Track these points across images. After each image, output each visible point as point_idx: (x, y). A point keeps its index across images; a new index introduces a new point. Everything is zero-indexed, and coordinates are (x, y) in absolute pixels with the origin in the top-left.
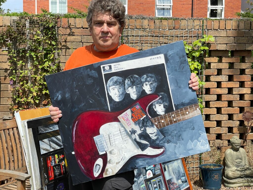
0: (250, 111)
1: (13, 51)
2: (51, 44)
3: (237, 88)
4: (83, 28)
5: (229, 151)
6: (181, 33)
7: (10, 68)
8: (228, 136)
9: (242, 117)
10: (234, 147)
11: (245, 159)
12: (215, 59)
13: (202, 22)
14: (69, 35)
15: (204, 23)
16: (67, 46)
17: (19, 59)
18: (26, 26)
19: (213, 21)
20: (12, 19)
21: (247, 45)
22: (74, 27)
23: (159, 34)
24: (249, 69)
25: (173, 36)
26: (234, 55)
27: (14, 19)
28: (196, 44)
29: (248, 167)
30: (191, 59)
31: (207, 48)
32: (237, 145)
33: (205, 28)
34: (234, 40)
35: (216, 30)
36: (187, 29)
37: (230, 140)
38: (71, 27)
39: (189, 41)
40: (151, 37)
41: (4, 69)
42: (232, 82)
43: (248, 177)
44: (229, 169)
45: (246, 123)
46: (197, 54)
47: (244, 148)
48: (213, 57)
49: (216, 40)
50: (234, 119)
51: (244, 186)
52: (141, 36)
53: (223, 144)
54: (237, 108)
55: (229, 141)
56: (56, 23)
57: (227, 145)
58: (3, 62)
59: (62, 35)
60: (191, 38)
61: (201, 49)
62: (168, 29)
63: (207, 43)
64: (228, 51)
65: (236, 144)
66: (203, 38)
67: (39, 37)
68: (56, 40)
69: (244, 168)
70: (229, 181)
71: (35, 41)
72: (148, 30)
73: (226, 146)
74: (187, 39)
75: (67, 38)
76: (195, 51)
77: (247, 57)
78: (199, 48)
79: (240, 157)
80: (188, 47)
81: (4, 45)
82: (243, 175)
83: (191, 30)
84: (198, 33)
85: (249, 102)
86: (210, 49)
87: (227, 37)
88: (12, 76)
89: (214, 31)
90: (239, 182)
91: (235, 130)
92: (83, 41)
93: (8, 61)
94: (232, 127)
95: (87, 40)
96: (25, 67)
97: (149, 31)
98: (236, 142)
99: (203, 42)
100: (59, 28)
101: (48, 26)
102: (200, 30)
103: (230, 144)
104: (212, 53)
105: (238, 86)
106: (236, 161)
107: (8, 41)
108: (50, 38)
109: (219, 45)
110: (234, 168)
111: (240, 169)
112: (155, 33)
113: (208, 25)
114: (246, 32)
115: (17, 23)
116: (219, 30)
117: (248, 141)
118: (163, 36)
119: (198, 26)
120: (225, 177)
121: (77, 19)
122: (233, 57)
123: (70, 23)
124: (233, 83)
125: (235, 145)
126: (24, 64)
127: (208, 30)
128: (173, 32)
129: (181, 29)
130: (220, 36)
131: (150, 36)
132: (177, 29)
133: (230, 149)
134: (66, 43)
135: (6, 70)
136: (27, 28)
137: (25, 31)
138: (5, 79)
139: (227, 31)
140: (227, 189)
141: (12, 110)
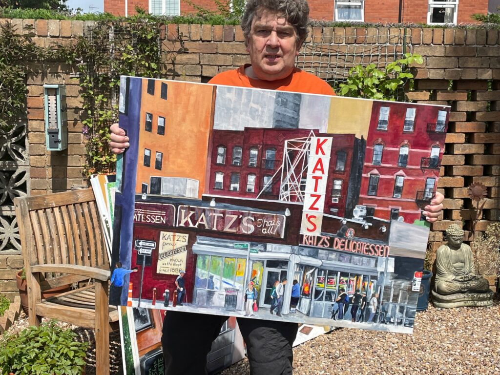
0: (482, 184)
1: (88, 78)
2: (149, 68)
3: (462, 144)
4: (203, 41)
5: (444, 249)
6: (366, 50)
7: (83, 106)
8: (443, 224)
9: (468, 192)
10: (452, 241)
11: (470, 263)
12: (425, 95)
13: (403, 32)
14: (180, 52)
15: (407, 33)
16: (176, 71)
17: (97, 92)
18: (108, 38)
19: (423, 30)
20: (86, 25)
21: (479, 70)
22: (188, 39)
23: (330, 52)
24: (483, 113)
25: (353, 56)
26: (458, 88)
27: (89, 25)
28: (392, 70)
29: (474, 275)
30: (383, 93)
31: (410, 76)
32: (458, 240)
33: (408, 41)
34: (458, 62)
35: (427, 44)
36: (377, 44)
37: (445, 231)
38: (183, 38)
39: (380, 63)
40: (316, 56)
41: (73, 108)
42: (453, 134)
43: (474, 292)
44: (443, 279)
45: (474, 203)
46: (393, 86)
47: (469, 245)
48: (422, 90)
49: (426, 61)
50: (454, 197)
51: (466, 306)
52: (300, 55)
53: (434, 237)
54: (460, 178)
55: (444, 233)
56: (159, 32)
57: (442, 240)
58: (72, 97)
59: (168, 52)
60: (384, 59)
61: (400, 78)
62: (346, 44)
63: (411, 68)
64: (447, 81)
65: (455, 238)
66: (405, 58)
67: (129, 56)
68: (157, 61)
69: (466, 277)
70: (441, 297)
71: (123, 62)
72: (311, 44)
73: (439, 242)
74: (377, 60)
75: (176, 58)
76: (390, 80)
77: (480, 92)
78: (398, 75)
79: (462, 258)
80: (378, 73)
81: (73, 69)
82: (464, 289)
83: (384, 45)
84: (397, 49)
85: (481, 169)
86: (416, 78)
87: (447, 57)
88: (87, 120)
89: (425, 47)
90: (457, 299)
91: (456, 215)
92: (202, 63)
93: (80, 96)
94: (451, 210)
95: (209, 61)
96: (107, 105)
97: (313, 47)
98: (456, 233)
99: (404, 65)
100: (163, 40)
101: (145, 37)
102: (400, 45)
103: (446, 238)
104: (419, 83)
105: (464, 141)
106: (455, 265)
107: (80, 62)
108: (148, 59)
109: (432, 71)
110: (451, 277)
111: (461, 278)
112: (324, 50)
113: (413, 37)
114: (478, 49)
115: (95, 33)
116: (432, 44)
117: (476, 233)
118: (337, 55)
119: (397, 38)
120: (435, 291)
121: (193, 26)
122: (456, 92)
123: (182, 33)
124: (453, 136)
125: (453, 239)
126: (105, 100)
127: (413, 45)
128: (354, 48)
129: (368, 44)
130: (433, 56)
131: (314, 55)
132: (361, 44)
133: (445, 245)
134: (174, 66)
135: (78, 110)
136: (110, 40)
137: (107, 45)
138: (75, 124)
139: (446, 46)
140: (438, 310)
141: (86, 175)
